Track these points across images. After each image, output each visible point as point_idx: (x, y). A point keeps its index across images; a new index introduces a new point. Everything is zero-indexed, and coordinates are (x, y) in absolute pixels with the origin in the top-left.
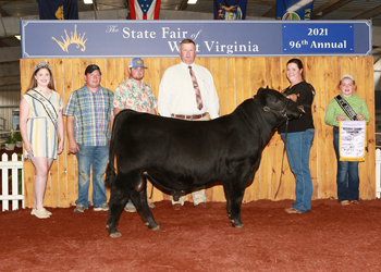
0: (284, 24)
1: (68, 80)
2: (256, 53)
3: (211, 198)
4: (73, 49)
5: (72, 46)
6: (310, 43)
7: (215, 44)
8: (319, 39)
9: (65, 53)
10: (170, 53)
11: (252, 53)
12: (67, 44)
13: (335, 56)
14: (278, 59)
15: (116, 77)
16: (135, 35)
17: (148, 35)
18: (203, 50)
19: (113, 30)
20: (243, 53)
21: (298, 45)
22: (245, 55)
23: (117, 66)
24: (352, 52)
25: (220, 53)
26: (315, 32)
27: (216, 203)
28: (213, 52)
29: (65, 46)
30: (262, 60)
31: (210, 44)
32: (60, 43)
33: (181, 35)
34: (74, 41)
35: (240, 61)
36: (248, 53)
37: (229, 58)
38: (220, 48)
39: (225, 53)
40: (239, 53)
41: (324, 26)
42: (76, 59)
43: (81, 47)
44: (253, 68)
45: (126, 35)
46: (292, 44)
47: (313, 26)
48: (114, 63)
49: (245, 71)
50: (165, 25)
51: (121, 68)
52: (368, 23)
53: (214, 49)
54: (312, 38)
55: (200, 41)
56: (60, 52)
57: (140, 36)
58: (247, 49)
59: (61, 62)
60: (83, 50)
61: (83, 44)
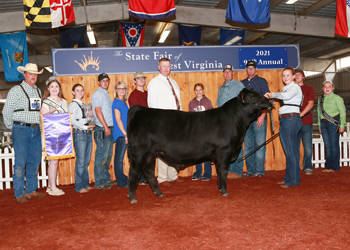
1: (87, 91)
2: (220, 69)
4: (90, 69)
5: (89, 67)
6: (258, 61)
7: (192, 63)
8: (264, 58)
9: (84, 72)
11: (218, 69)
12: (86, 65)
13: (275, 70)
14: (236, 73)
16: (135, 57)
17: (144, 57)
18: (183, 67)
19: (118, 54)
20: (212, 69)
25: (195, 69)
26: (261, 53)
28: (191, 68)
29: (84, 67)
31: (188, 63)
32: (80, 65)
33: (168, 56)
34: (90, 63)
35: (210, 75)
36: (215, 69)
37: (202, 73)
38: (195, 66)
39: (199, 69)
40: (209, 69)
41: (267, 49)
42: (93, 76)
43: (96, 67)
44: (219, 79)
45: (128, 58)
47: (260, 49)
48: (120, 78)
49: (213, 81)
50: (155, 50)
52: (297, 47)
53: (191, 66)
54: (259, 58)
55: (181, 61)
56: (81, 71)
57: (138, 58)
58: (214, 66)
59: (82, 78)
60: (97, 69)
61: (97, 65)
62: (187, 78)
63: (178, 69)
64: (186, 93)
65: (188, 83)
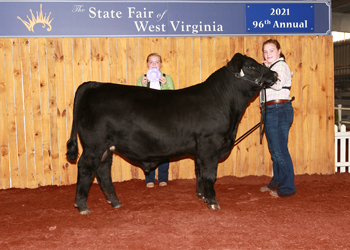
0: (247, 4)
1: (35, 60)
2: (220, 33)
3: (177, 175)
4: (39, 30)
5: (38, 26)
6: (273, 23)
7: (181, 24)
8: (281, 19)
9: (31, 33)
10: (137, 33)
11: (217, 32)
12: (32, 24)
13: (296, 36)
14: (242, 39)
15: (83, 58)
16: (102, 15)
17: (114, 15)
18: (169, 30)
19: (79, 9)
20: (208, 32)
21: (261, 25)
22: (210, 34)
23: (84, 46)
24: (313, 32)
25: (185, 33)
26: (277, 12)
27: (182, 180)
28: (179, 31)
29: (30, 26)
30: (226, 40)
31: (175, 24)
32: (25, 23)
33: (147, 15)
34: (39, 21)
35: (206, 41)
36: (212, 32)
37: (194, 37)
38: (185, 28)
39: (190, 32)
40: (204, 32)
41: (286, 6)
42: (43, 39)
43: (47, 26)
44: (218, 48)
45: (93, 15)
46: (256, 24)
47: (276, 6)
48: (80, 43)
49: (210, 50)
50: (131, 5)
51: (88, 48)
52: (328, 3)
53: (179, 29)
54: (274, 18)
55: (165, 21)
56: (25, 31)
57: (106, 15)
58: (212, 28)
59: (27, 42)
60: (48, 30)
61: (49, 24)
62: (173, 46)
63: (161, 32)
64: (171, 67)
65: (175, 52)
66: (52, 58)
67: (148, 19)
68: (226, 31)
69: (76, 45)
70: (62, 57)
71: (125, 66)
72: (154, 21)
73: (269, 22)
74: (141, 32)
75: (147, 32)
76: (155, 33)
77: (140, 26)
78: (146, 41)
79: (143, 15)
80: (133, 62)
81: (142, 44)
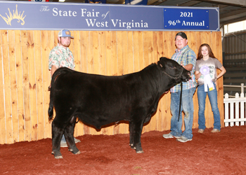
0: (165, 9)
1: (12, 47)
2: (146, 28)
3: (118, 131)
4: (15, 23)
5: (14, 21)
6: (182, 22)
7: (118, 21)
8: (187, 19)
9: (9, 26)
10: (87, 27)
11: (144, 28)
12: (10, 19)
14: (161, 33)
15: (49, 45)
16: (62, 14)
17: (71, 14)
18: (110, 26)
19: (45, 9)
20: (138, 28)
21: (174, 23)
22: (139, 30)
23: (49, 36)
24: (208, 29)
25: (122, 28)
27: (121, 135)
28: (117, 27)
29: (8, 21)
30: (150, 33)
31: (115, 21)
32: (5, 19)
33: (95, 14)
34: (15, 17)
35: (137, 34)
36: (141, 28)
37: (128, 31)
38: (122, 25)
39: (125, 28)
40: (135, 28)
41: (190, 11)
42: (18, 31)
43: (21, 21)
44: (146, 39)
45: (55, 14)
46: (170, 23)
47: (184, 11)
48: (46, 35)
49: (139, 41)
50: (83, 7)
51: (52, 37)
52: (217, 9)
53: (118, 25)
54: (182, 19)
55: (108, 19)
56: (5, 25)
57: (65, 14)
58: (140, 25)
59: (6, 33)
60: (22, 24)
61: (22, 20)
62: (114, 37)
63: (105, 27)
64: (112, 52)
65: (115, 42)
66: (25, 45)
67: (95, 17)
68: (150, 28)
69: (43, 36)
70: (33, 45)
71: (79, 52)
72: (100, 19)
73: (179, 22)
74: (91, 27)
75: (95, 27)
76: (100, 28)
77: (90, 23)
78: (95, 33)
79: (92, 14)
80: (85, 48)
81: (92, 35)
